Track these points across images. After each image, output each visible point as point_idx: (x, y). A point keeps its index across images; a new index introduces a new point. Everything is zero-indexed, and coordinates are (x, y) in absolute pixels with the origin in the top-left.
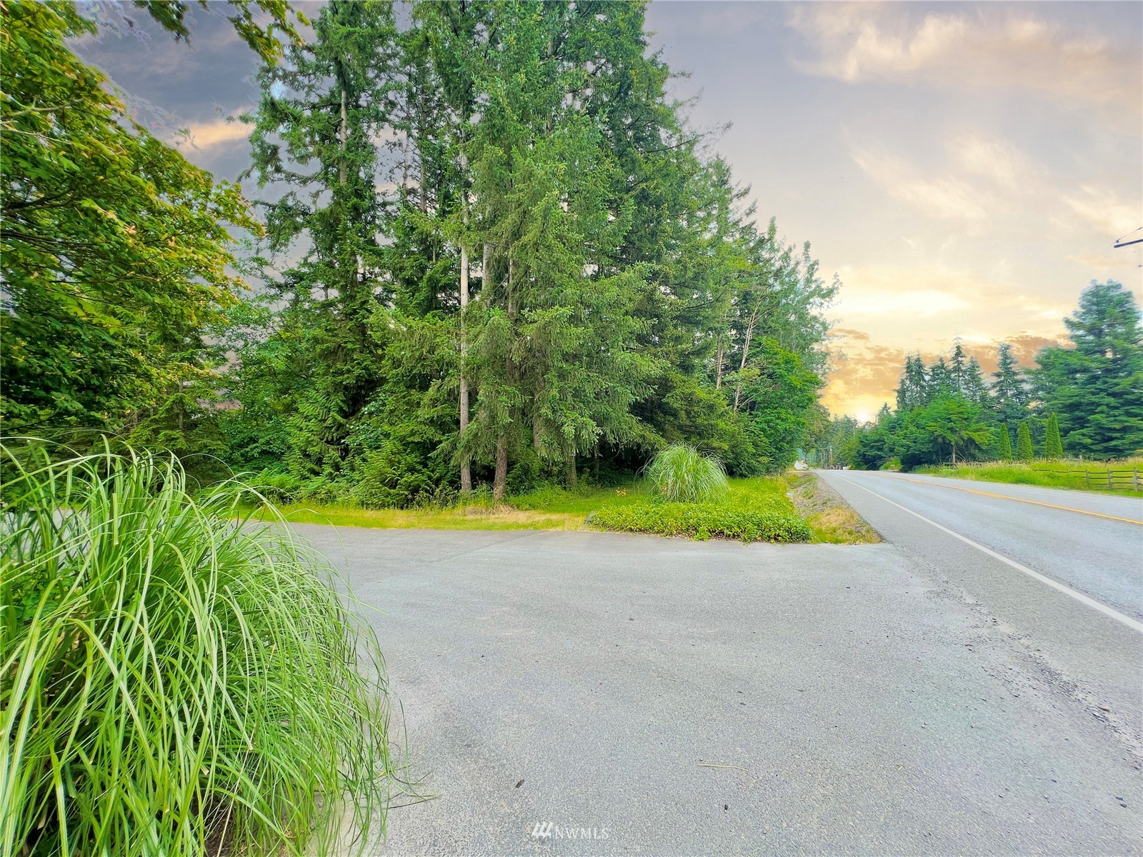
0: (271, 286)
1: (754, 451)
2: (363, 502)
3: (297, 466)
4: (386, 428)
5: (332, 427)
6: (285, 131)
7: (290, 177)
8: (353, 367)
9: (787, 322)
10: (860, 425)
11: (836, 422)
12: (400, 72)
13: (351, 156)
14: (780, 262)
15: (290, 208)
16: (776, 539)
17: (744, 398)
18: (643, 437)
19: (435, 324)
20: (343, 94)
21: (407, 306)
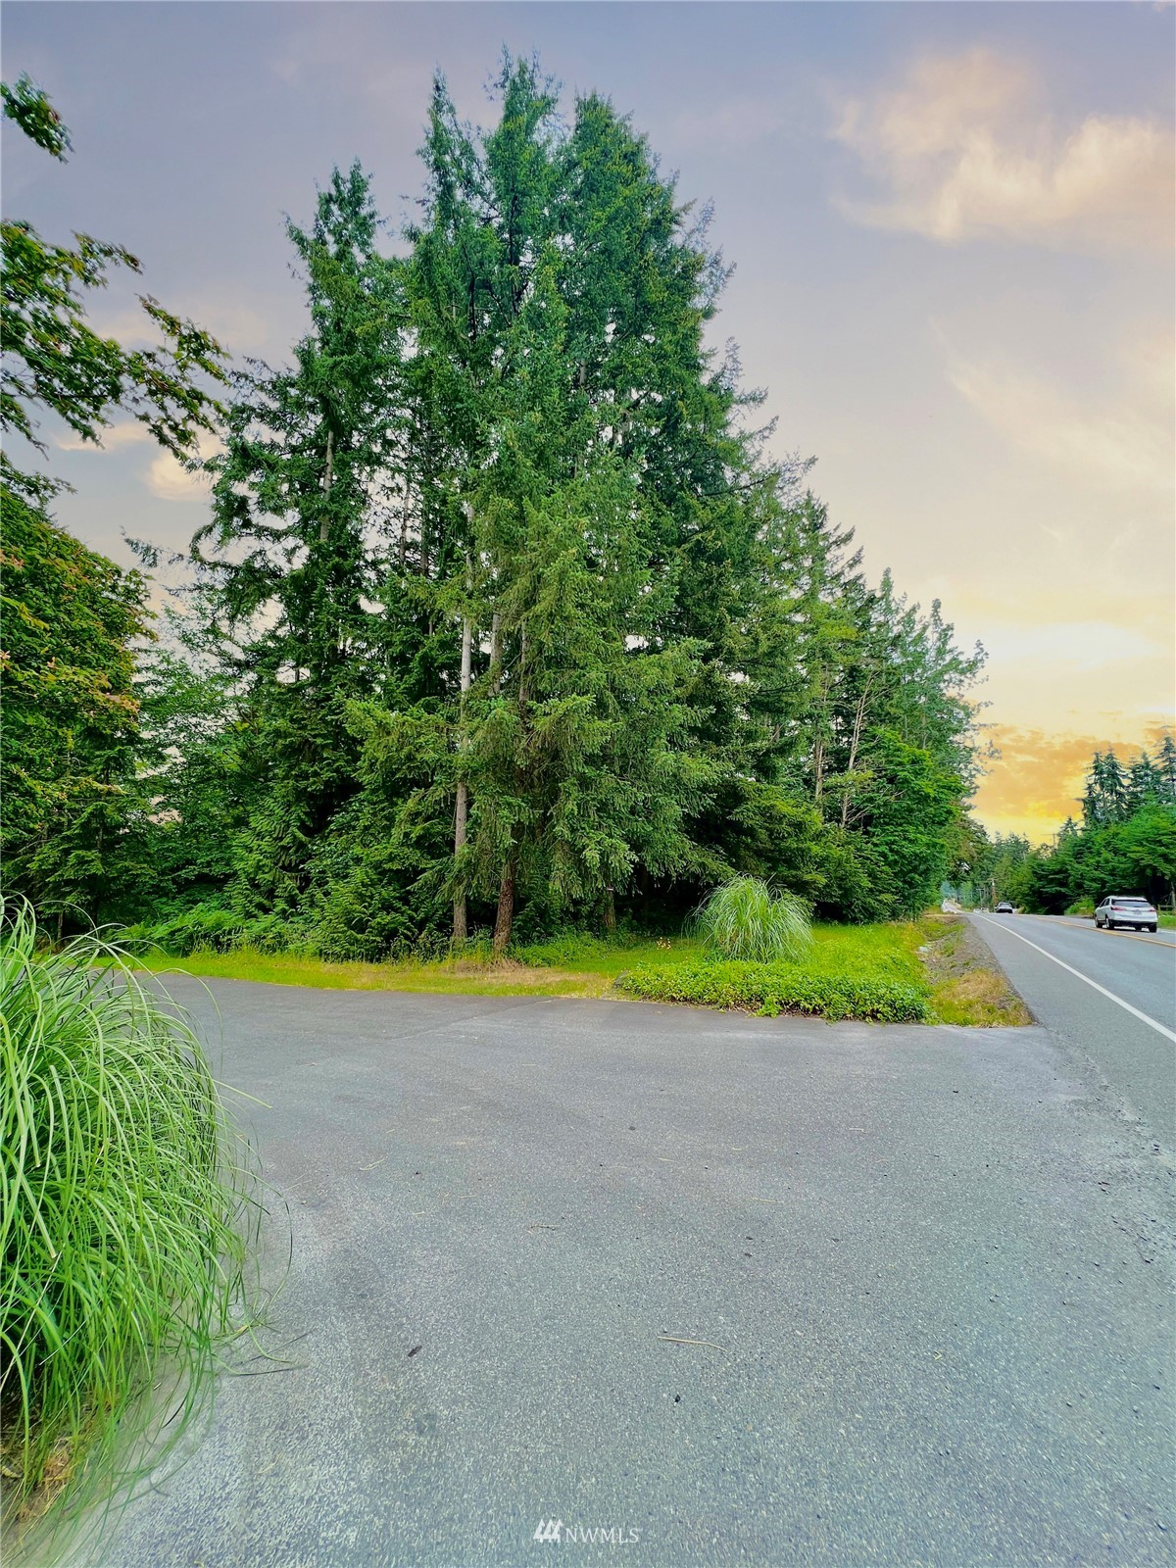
0: (227, 665)
1: (870, 885)
2: (321, 950)
3: (242, 900)
4: (357, 850)
5: (290, 848)
6: (256, 480)
7: (261, 531)
8: (321, 769)
9: (914, 706)
10: (1033, 848)
11: (999, 844)
12: (402, 406)
13: (334, 507)
14: (900, 627)
15: (258, 571)
16: (874, 1017)
17: (854, 810)
18: (702, 865)
19: (419, 719)
20: (331, 434)
21: (393, 691)
